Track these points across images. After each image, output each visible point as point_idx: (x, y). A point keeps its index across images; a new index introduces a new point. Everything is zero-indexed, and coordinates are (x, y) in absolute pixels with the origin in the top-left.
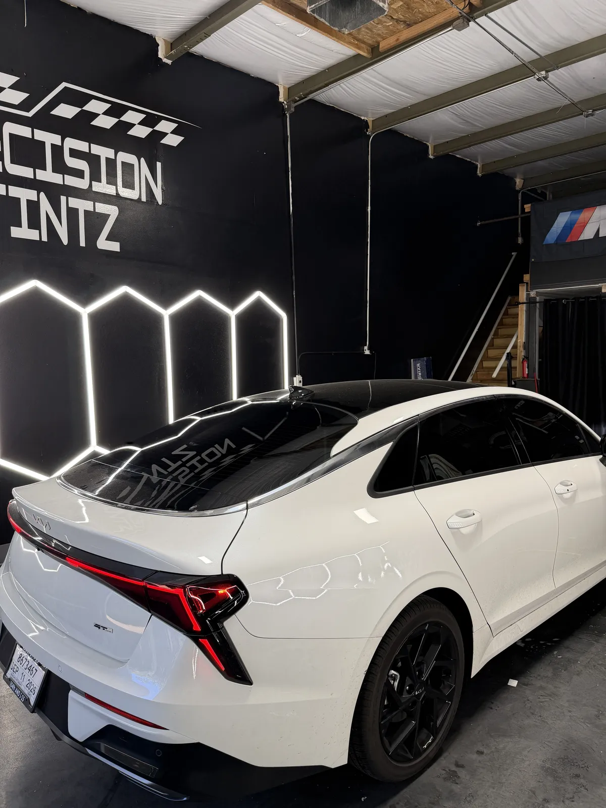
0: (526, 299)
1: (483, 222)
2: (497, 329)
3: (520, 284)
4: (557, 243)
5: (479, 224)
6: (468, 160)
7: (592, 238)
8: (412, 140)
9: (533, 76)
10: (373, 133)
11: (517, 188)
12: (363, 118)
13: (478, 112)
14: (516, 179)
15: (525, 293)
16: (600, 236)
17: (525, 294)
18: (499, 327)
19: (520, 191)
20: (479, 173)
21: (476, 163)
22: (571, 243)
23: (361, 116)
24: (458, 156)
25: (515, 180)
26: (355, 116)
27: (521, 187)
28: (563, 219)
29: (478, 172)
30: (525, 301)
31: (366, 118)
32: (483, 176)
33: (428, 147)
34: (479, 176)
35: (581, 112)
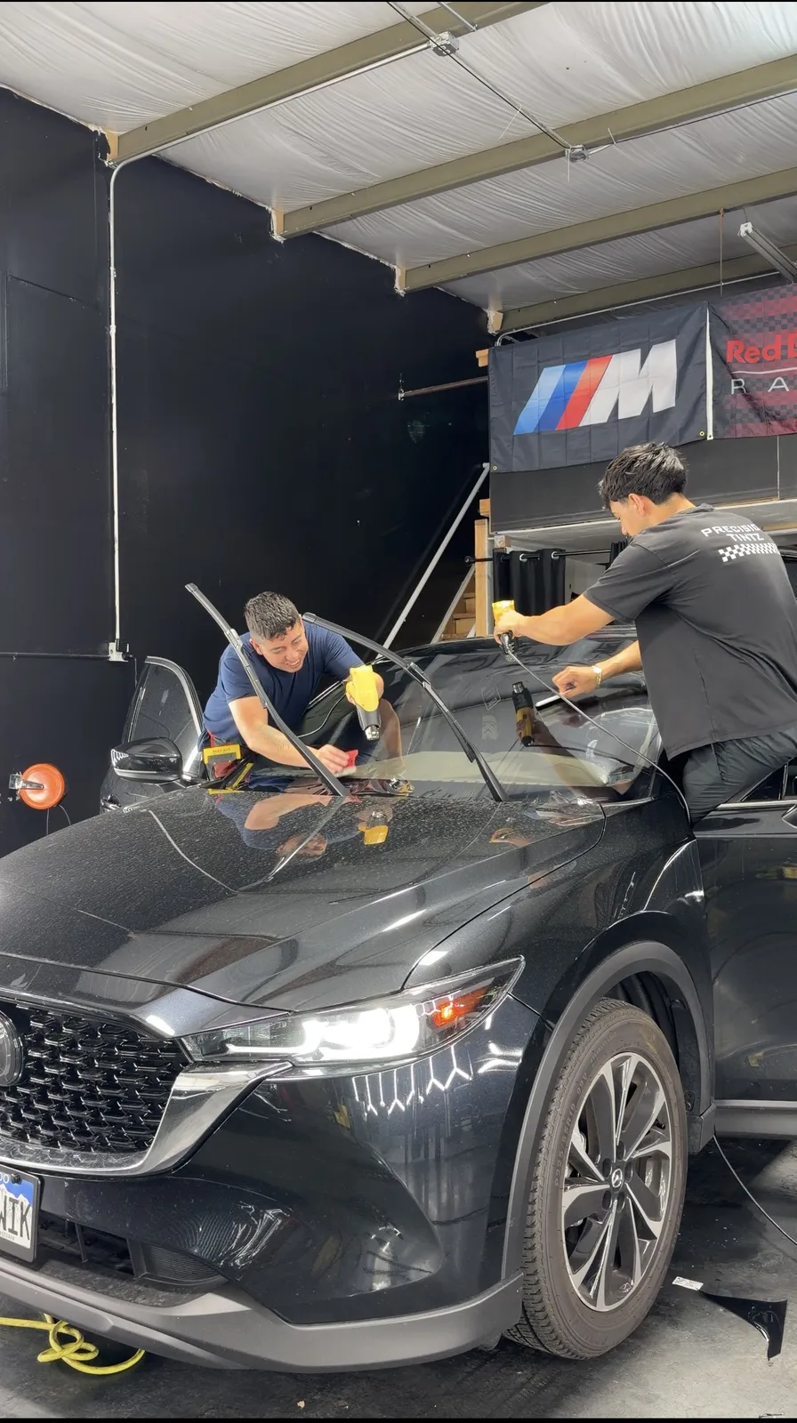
0: (489, 553)
1: (410, 393)
2: (453, 619)
3: (476, 522)
4: (539, 433)
5: (401, 395)
6: (372, 256)
7: (606, 421)
8: (227, 196)
9: (425, 42)
10: (118, 164)
11: (491, 331)
12: (93, 128)
13: (347, 133)
14: (487, 311)
15: (487, 539)
16: (620, 418)
17: (487, 541)
18: (456, 616)
19: (498, 336)
20: (400, 287)
21: (392, 266)
22: (566, 435)
23: (91, 123)
24: (346, 245)
25: (486, 314)
26: (71, 121)
27: (499, 328)
28: (550, 380)
29: (397, 285)
30: (487, 556)
31: (100, 130)
32: (408, 294)
33: (270, 215)
34: (398, 295)
35: (562, 149)
